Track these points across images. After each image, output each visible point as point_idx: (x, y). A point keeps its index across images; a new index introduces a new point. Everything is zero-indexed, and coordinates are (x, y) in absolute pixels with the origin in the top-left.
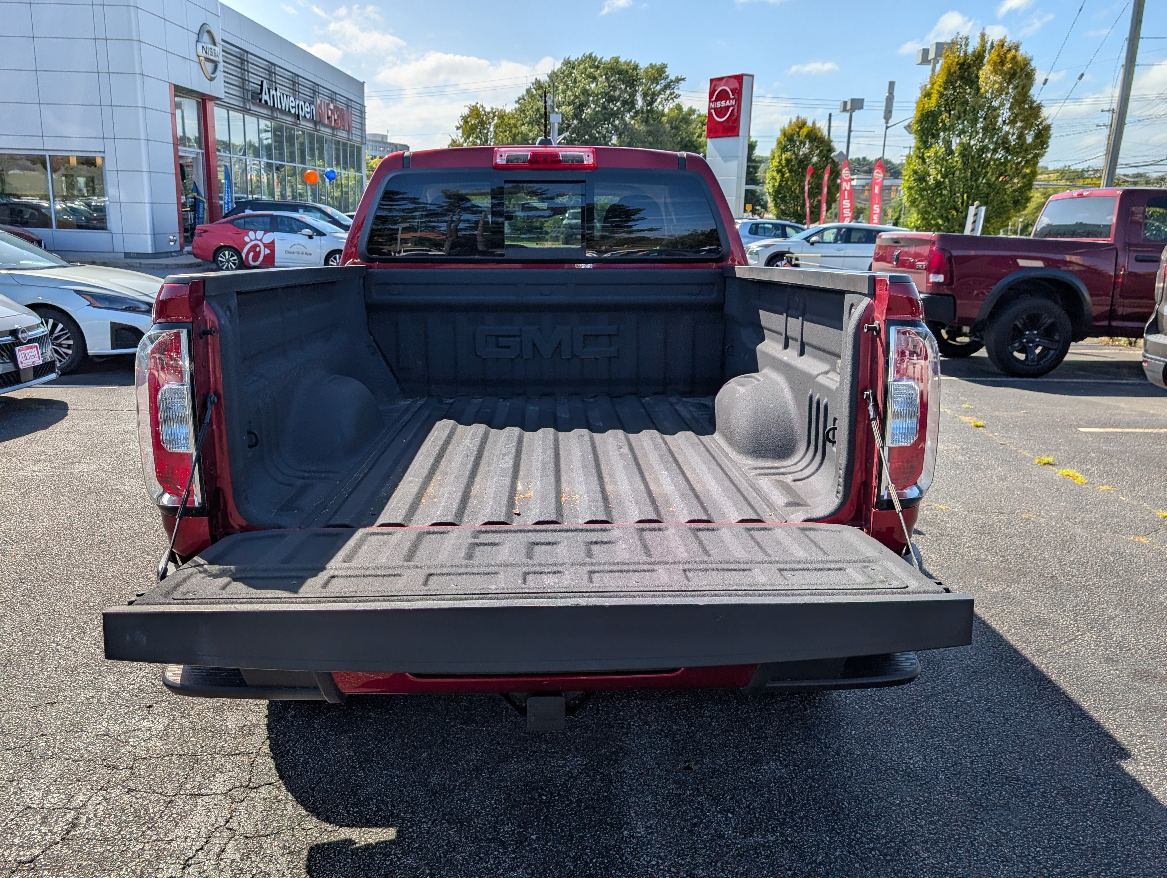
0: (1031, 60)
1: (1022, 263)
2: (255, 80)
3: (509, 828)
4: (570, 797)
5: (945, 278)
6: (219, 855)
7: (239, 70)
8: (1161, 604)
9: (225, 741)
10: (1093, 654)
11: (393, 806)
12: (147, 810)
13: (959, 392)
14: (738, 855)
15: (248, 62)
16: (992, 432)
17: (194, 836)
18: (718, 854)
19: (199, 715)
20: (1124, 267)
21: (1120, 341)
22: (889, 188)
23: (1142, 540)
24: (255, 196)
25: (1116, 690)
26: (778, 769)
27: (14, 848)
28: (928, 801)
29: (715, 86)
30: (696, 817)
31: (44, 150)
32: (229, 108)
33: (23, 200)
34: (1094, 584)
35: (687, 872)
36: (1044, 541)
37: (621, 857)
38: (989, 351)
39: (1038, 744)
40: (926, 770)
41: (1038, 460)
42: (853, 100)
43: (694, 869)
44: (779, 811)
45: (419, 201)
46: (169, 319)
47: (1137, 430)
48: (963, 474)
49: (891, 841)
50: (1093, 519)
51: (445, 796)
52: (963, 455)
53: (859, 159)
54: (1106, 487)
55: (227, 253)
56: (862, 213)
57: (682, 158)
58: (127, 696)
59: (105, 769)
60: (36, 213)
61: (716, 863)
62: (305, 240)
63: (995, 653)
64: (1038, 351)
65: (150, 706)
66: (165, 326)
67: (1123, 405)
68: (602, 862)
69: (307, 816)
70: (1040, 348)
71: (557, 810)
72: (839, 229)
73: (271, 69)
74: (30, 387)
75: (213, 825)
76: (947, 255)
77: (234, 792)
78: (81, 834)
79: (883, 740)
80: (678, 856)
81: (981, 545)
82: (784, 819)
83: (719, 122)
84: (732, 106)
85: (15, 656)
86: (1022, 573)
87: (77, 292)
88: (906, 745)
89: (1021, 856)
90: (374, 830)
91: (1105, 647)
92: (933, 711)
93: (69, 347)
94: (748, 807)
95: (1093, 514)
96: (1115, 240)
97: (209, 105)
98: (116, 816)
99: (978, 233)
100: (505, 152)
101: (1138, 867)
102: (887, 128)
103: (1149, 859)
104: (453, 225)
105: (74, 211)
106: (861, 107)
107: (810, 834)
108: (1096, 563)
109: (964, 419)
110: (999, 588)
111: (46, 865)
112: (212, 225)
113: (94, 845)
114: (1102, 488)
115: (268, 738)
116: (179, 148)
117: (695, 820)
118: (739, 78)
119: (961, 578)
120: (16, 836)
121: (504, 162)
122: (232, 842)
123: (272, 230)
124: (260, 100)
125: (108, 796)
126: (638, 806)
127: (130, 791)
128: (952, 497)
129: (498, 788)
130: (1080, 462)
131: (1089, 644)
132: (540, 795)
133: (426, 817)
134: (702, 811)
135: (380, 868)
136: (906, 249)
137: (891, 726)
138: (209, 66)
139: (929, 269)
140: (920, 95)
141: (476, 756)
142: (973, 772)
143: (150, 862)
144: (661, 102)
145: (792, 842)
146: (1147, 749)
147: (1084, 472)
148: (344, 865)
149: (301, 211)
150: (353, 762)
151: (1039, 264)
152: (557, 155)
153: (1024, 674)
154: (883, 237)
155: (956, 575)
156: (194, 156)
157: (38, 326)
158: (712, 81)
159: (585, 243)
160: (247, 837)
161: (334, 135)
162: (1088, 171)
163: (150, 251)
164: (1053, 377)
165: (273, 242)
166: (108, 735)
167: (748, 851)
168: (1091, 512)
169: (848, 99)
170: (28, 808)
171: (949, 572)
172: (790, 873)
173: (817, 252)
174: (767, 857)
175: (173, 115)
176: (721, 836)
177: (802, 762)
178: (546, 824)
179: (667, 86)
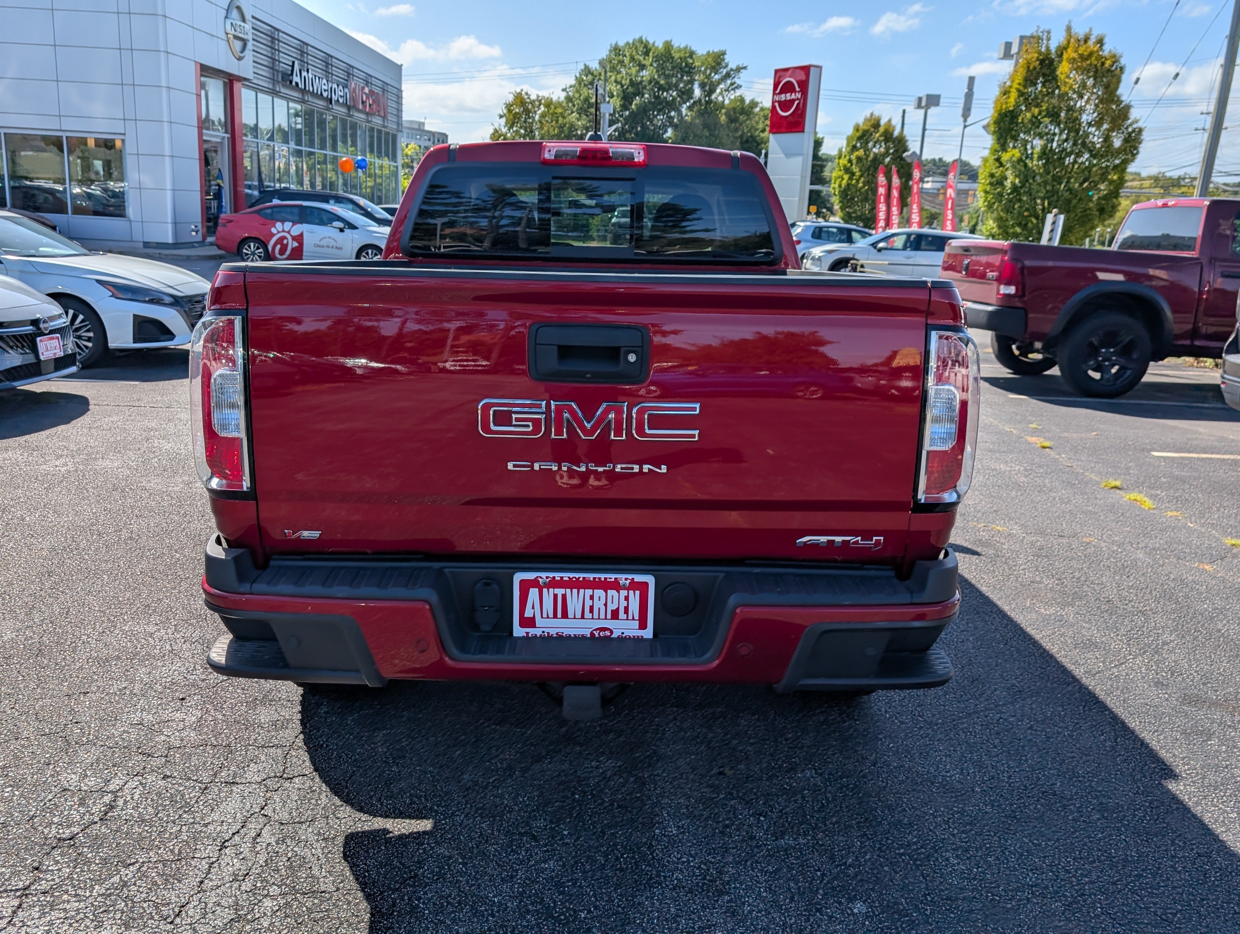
0: (1121, 57)
1: (1101, 276)
2: (286, 60)
3: (541, 823)
4: (603, 796)
5: (1017, 290)
6: (254, 839)
7: (269, 49)
8: (1219, 631)
9: (259, 734)
10: (1143, 678)
11: (427, 800)
12: (183, 796)
13: (1027, 411)
14: (768, 856)
15: (279, 41)
16: (1059, 454)
17: (230, 821)
18: (748, 853)
19: (232, 708)
20: (1209, 282)
21: (1206, 362)
22: (966, 192)
23: (1207, 567)
24: (283, 185)
25: (1163, 713)
26: (812, 777)
27: (54, 826)
28: (962, 812)
29: (780, 77)
30: (728, 819)
31: (61, 130)
32: (257, 89)
33: (36, 183)
34: (1151, 610)
35: (717, 868)
36: (1104, 565)
37: (651, 854)
38: (1061, 370)
39: (1078, 761)
40: (962, 783)
41: (1104, 484)
42: (929, 97)
43: (723, 867)
44: (812, 817)
45: (462, 195)
46: (223, 306)
47: (1213, 456)
48: (1025, 496)
49: (922, 847)
50: (1157, 545)
51: (478, 792)
52: (1026, 476)
53: (934, 160)
54: (1175, 513)
55: (252, 245)
56: (935, 218)
57: (735, 158)
58: (159, 688)
59: (141, 756)
60: (50, 197)
61: (746, 861)
62: (335, 233)
63: (1042, 673)
64: (1114, 370)
65: (183, 699)
66: (219, 313)
67: (1201, 430)
68: (633, 858)
69: (342, 806)
70: (1117, 367)
71: (590, 808)
72: (909, 235)
73: (303, 49)
74: (48, 380)
75: (248, 811)
76: (1019, 265)
77: (268, 782)
78: (119, 815)
79: (921, 754)
80: (709, 854)
81: (1037, 567)
82: (816, 824)
83: (783, 117)
84: (798, 99)
85: (46, 646)
86: (1077, 596)
87: (98, 281)
88: (944, 759)
89: (1050, 866)
90: (408, 821)
91: (1156, 671)
92: (974, 727)
93: (89, 339)
94: (781, 811)
95: (1158, 540)
96: (1201, 253)
97: (237, 86)
98: (152, 800)
99: (1056, 243)
100: (554, 147)
101: (1168, 879)
102: (965, 127)
103: (1179, 872)
104: (494, 221)
105: (89, 196)
106: (937, 104)
107: (841, 838)
108: (1155, 589)
109: (1030, 439)
110: (1052, 611)
111: (85, 843)
112: (237, 215)
113: (132, 825)
114: (1170, 514)
115: (302, 732)
116: (204, 131)
117: (727, 822)
118: (806, 69)
119: (1013, 600)
120: (55, 816)
121: (553, 158)
122: (268, 827)
123: (301, 222)
124: (291, 82)
125: (144, 781)
126: (671, 807)
127: (165, 777)
128: (1011, 519)
129: (531, 786)
130: (1149, 487)
131: (1140, 668)
132: (573, 794)
133: (459, 810)
134: (734, 814)
135: (413, 856)
136: (978, 258)
137: (930, 740)
138: (238, 45)
139: (1000, 280)
140: (998, 93)
141: (510, 755)
142: (1010, 786)
143: (187, 843)
144: (721, 93)
145: (822, 845)
146: (1189, 770)
147: (1153, 497)
148: (378, 852)
149: (332, 202)
150: (386, 757)
151: (1120, 277)
152: (606, 152)
153: (1070, 695)
154: (953, 244)
155: (1009, 596)
156: (219, 140)
157: (60, 316)
158: (777, 71)
159: (633, 243)
160: (282, 824)
161: (368, 121)
162: (1184, 179)
163: (170, 240)
164: (1130, 398)
165: (301, 235)
166: (142, 724)
167: (778, 852)
168: (1156, 537)
169: (923, 94)
170: (65, 790)
171: (1002, 593)
172: (819, 873)
173: (884, 259)
174: (798, 858)
175: (199, 96)
176: (752, 838)
177: (837, 772)
178: (579, 822)
179: (728, 75)
